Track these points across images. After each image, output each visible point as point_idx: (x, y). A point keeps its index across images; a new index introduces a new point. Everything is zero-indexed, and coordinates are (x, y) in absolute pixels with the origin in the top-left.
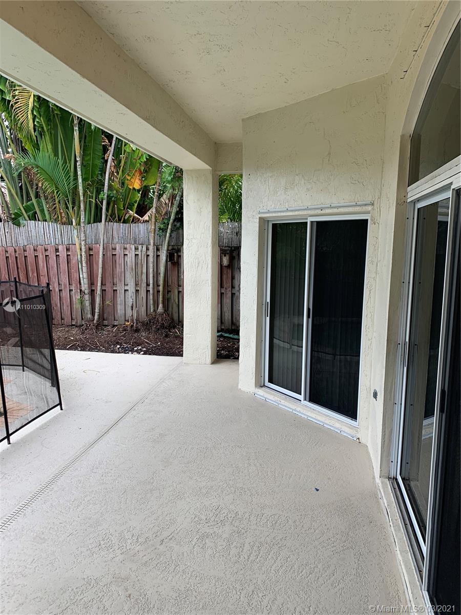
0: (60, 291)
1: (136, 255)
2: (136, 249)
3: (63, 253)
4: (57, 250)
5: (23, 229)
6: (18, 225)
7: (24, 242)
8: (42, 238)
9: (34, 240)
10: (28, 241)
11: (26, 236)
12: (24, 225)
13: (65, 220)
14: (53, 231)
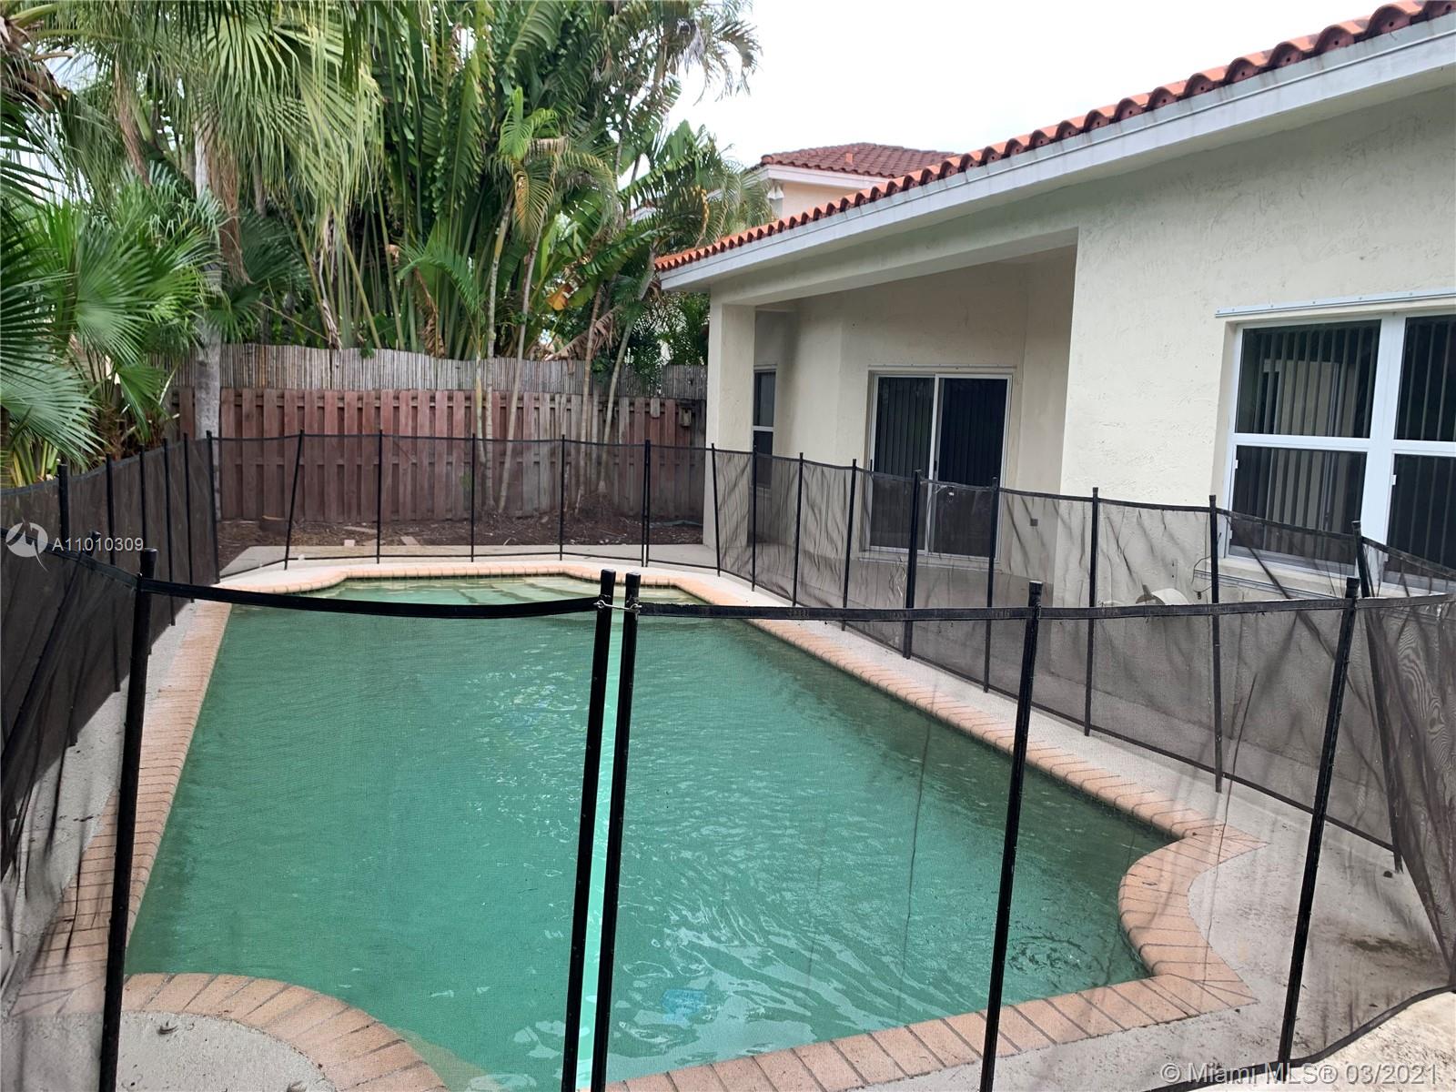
0: (432, 464)
1: (553, 409)
2: (553, 399)
3: (442, 404)
4: (433, 399)
5: (368, 363)
6: (364, 355)
7: (367, 383)
8: (404, 379)
9: (387, 379)
10: (374, 382)
11: (373, 375)
12: (372, 356)
13: (442, 350)
14: (424, 368)
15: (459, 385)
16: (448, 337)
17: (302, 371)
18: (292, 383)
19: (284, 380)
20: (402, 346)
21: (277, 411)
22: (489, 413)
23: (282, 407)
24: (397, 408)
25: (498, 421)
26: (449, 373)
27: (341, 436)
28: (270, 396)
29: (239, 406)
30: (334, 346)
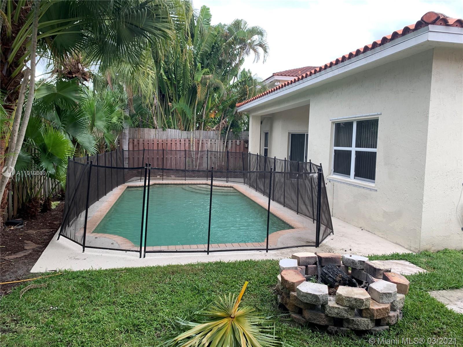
0: (180, 157)
1: (211, 143)
2: (211, 141)
3: (183, 142)
4: (180, 141)
5: (165, 132)
6: (163, 130)
7: (164, 137)
8: (173, 136)
9: (169, 136)
10: (166, 137)
11: (166, 135)
12: (166, 130)
13: (183, 129)
14: (178, 133)
15: (187, 137)
16: (185, 125)
17: (149, 134)
18: (146, 137)
19: (144, 137)
20: (173, 128)
21: (143, 144)
22: (194, 144)
23: (144, 143)
24: (171, 143)
25: (197, 146)
26: (185, 134)
27: (158, 150)
28: (141, 140)
29: (133, 143)
30: (156, 128)
